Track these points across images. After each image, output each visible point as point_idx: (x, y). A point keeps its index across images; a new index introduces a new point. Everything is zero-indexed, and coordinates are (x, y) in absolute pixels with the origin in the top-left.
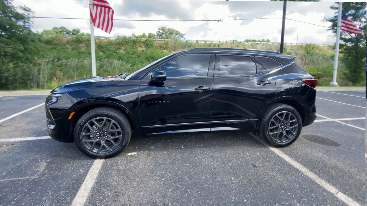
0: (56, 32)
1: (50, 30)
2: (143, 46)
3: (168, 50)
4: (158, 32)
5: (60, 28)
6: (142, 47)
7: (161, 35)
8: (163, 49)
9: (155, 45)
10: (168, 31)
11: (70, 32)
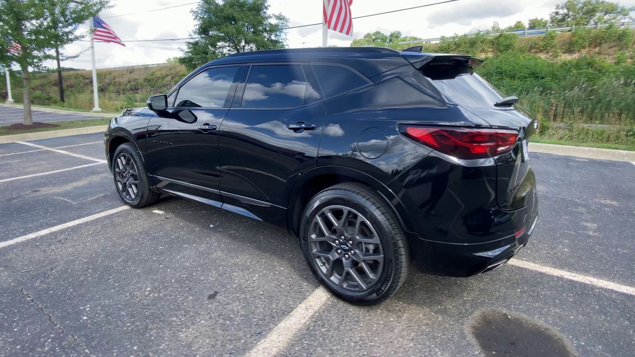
0: (367, 41)
1: (361, 39)
2: (490, 50)
3: (550, 54)
4: (554, 15)
5: (374, 35)
6: (486, 52)
7: (563, 20)
8: (536, 52)
9: (517, 45)
10: (583, 8)
11: (387, 38)
